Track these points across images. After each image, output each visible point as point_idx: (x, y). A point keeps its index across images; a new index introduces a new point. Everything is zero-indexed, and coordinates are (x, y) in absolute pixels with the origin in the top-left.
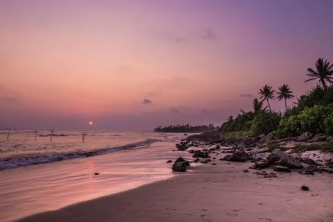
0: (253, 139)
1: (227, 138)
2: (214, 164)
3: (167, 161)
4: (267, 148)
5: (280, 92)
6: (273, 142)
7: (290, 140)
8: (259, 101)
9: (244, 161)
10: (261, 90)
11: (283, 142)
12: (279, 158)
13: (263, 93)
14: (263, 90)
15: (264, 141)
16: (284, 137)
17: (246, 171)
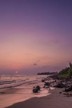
0: (69, 77)
1: (60, 77)
2: (50, 89)
17: (61, 93)
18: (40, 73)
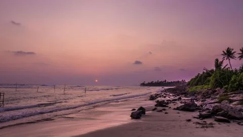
0: (210, 91)
1: (190, 91)
2: (166, 113)
3: (131, 109)
4: (217, 100)
5: (241, 52)
6: (225, 95)
7: (240, 93)
8: (220, 60)
9: (193, 111)
10: (223, 52)
11: (234, 95)
12: (221, 110)
13: (225, 54)
14: (226, 52)
15: (218, 94)
16: (235, 91)
17: (189, 120)
18: (146, 83)
